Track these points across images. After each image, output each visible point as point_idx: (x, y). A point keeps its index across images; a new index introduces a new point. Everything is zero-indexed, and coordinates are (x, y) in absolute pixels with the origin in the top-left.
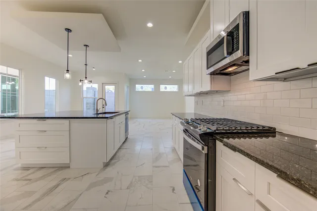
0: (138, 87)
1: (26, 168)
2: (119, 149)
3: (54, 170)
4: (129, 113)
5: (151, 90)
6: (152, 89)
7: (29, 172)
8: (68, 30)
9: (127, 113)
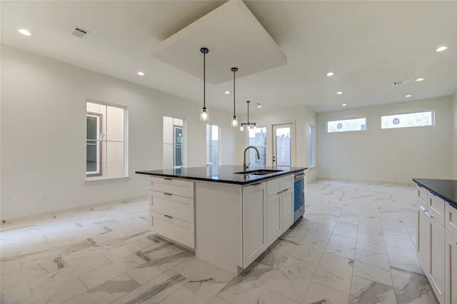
0: (332, 126)
1: (158, 239)
3: (180, 251)
4: (305, 171)
5: (359, 129)
6: (362, 126)
7: (158, 245)
8: (205, 50)
9: (299, 173)
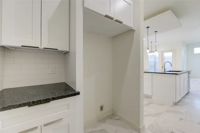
2: (183, 97)
